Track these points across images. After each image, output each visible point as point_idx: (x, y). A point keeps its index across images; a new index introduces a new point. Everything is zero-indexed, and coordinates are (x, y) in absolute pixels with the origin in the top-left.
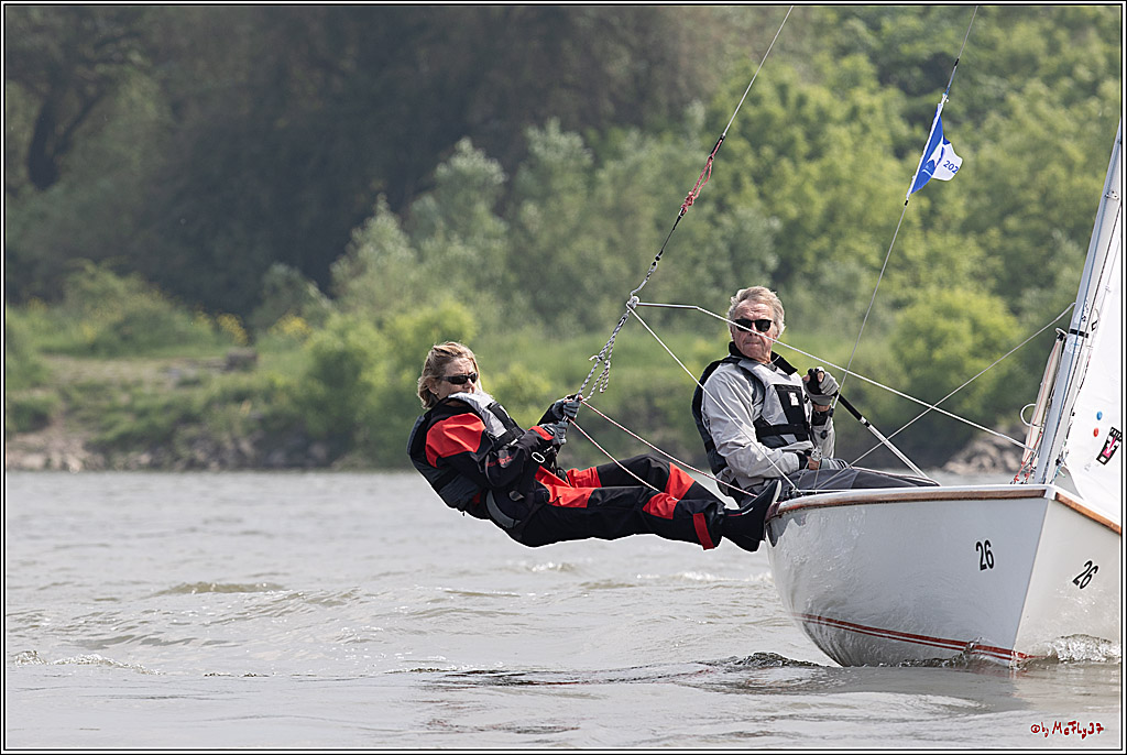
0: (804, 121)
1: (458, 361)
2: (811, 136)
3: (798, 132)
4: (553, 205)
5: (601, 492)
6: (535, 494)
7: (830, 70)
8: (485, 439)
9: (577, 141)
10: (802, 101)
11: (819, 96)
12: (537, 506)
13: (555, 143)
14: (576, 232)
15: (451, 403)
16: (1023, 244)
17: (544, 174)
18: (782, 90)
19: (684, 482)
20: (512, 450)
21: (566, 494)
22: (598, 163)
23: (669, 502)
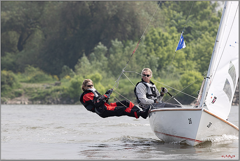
0: (164, 39)
1: (89, 82)
2: (165, 42)
3: (162, 41)
4: (116, 55)
5: (117, 107)
6: (104, 108)
7: (169, 30)
8: (94, 97)
9: (121, 42)
10: (163, 35)
11: (166, 34)
12: (104, 110)
13: (116, 43)
14: (121, 60)
15: (88, 91)
16: (204, 62)
17: (115, 49)
18: (159, 33)
19: (133, 105)
20: (100, 99)
21: (110, 108)
22: (125, 46)
23: (130, 110)
